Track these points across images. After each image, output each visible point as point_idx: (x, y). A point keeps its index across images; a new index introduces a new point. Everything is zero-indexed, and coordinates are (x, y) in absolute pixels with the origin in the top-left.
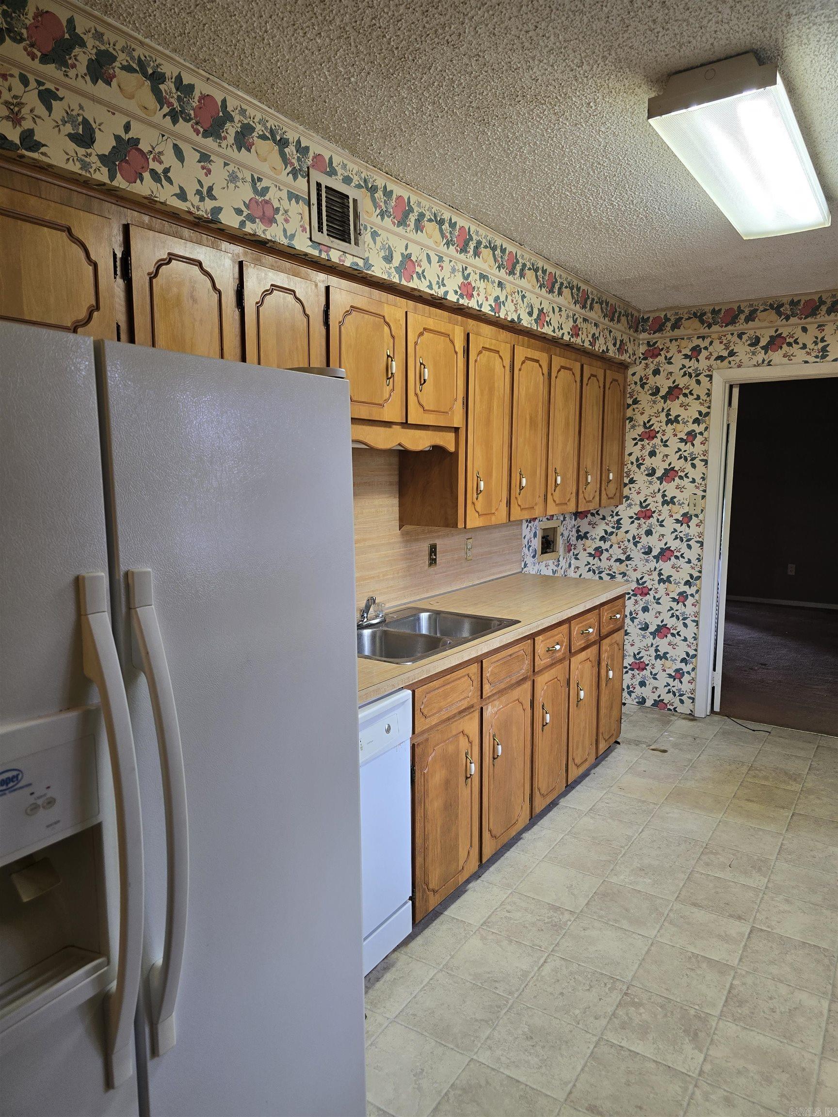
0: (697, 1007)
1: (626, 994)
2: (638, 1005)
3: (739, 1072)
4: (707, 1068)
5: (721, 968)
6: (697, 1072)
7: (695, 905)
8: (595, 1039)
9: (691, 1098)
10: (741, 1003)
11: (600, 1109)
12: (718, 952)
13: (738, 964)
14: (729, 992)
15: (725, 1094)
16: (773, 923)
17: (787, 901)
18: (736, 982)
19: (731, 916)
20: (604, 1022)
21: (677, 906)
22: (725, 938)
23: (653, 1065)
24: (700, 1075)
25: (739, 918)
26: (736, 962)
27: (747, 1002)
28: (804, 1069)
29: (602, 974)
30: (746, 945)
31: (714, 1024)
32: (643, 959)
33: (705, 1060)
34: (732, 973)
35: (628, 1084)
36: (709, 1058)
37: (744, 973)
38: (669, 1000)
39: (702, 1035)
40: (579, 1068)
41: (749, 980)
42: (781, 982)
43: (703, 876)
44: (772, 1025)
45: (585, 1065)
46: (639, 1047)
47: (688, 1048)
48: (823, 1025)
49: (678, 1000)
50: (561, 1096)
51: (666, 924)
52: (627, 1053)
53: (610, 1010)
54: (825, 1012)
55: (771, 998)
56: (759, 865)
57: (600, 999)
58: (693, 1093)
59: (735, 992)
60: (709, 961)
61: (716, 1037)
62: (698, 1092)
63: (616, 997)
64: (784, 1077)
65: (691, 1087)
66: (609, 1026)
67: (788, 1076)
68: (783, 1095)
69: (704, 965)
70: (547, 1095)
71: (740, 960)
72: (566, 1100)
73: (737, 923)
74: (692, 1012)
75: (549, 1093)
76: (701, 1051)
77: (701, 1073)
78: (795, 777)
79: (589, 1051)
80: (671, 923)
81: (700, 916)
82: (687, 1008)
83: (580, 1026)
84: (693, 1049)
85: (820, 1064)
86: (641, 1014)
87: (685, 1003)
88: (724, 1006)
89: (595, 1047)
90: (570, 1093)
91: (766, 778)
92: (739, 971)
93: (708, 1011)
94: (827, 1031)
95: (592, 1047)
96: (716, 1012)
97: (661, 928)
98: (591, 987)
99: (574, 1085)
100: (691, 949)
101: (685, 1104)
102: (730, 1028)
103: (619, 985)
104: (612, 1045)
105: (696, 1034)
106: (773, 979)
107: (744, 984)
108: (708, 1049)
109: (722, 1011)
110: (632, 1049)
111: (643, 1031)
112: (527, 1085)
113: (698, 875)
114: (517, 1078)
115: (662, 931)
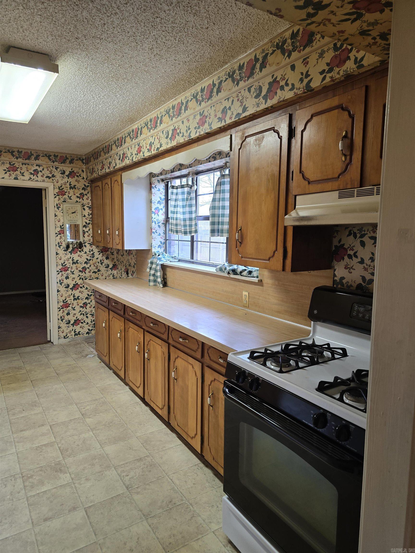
0: (53, 462)
1: (23, 477)
2: (31, 477)
3: (83, 470)
4: (73, 476)
5: (51, 444)
6: (71, 480)
7: (22, 431)
8: (25, 499)
9: (76, 488)
10: (67, 450)
11: (49, 517)
12: (45, 441)
13: (55, 440)
14: (60, 450)
15: (85, 478)
16: (56, 420)
17: (55, 410)
18: (59, 446)
19: (39, 426)
20: (23, 491)
21: (15, 435)
22: (43, 435)
23: (55, 490)
24: (72, 480)
25: (43, 425)
26: (54, 440)
27: (68, 449)
28: (100, 454)
29: (6, 478)
30: (53, 433)
31: (64, 463)
32: (19, 461)
33: (70, 474)
34: (56, 443)
35: (51, 502)
36: (71, 473)
37: (59, 441)
38: (42, 467)
39: (63, 468)
40: (28, 513)
41: (63, 442)
42: (74, 435)
43: (16, 419)
44: (81, 450)
45: (30, 510)
46: (44, 489)
47: (61, 475)
48: (95, 439)
49: (45, 464)
50: (30, 526)
51: (16, 444)
52: (42, 494)
53: (22, 486)
54: (93, 435)
55: (75, 442)
56: (34, 404)
57: (14, 486)
58: (75, 486)
59: (62, 448)
60: (45, 445)
61: (68, 466)
62: (76, 485)
63: (19, 481)
64: (97, 460)
65: (73, 485)
66: (27, 491)
67: (97, 459)
68: (100, 466)
69: (44, 448)
70: (24, 531)
71: (55, 438)
72: (33, 526)
73: (43, 427)
74: (53, 464)
75: (23, 530)
76: (66, 473)
77: (72, 479)
78: (19, 368)
79: (27, 505)
80: (18, 442)
81: (27, 433)
82: (50, 464)
83: (14, 500)
84: (63, 475)
85: (103, 450)
86: (35, 479)
87: (48, 464)
88: (62, 455)
89: (28, 502)
90: (33, 523)
91: (9, 373)
92: (57, 442)
93: (58, 460)
94: (97, 440)
95: (26, 503)
96: (61, 458)
97: (15, 447)
98: (6, 485)
99: (32, 519)
100: (34, 446)
101: (75, 491)
102: (70, 460)
103: (17, 476)
104: (34, 496)
105: (61, 470)
106: (70, 436)
107: (62, 444)
108: (68, 471)
109: (63, 457)
110: (43, 491)
111: (41, 483)
112: (12, 536)
113: (13, 420)
114: (5, 537)
115: (17, 448)
